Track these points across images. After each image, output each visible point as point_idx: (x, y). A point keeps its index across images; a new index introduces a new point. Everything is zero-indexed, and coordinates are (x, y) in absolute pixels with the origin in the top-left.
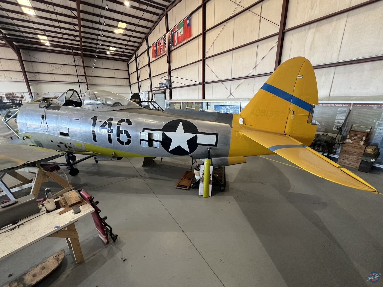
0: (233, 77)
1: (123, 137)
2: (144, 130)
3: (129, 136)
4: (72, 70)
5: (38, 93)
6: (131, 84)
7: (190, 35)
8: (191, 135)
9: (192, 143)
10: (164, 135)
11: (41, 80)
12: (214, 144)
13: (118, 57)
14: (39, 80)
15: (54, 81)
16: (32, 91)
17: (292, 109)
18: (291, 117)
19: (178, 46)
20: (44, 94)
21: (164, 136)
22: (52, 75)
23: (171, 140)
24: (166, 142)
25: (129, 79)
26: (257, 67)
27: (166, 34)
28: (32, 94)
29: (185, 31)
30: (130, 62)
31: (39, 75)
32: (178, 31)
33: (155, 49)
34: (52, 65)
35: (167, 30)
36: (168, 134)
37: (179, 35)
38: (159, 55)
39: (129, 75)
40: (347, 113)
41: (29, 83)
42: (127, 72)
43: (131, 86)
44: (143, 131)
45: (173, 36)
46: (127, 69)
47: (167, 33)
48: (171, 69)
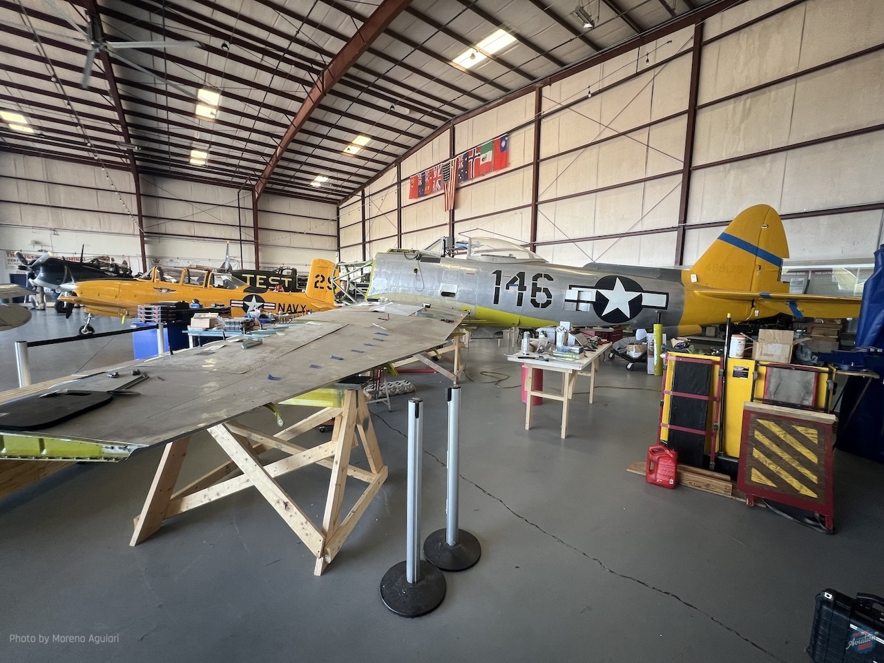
0: (597, 234)
1: (541, 297)
2: (570, 287)
3: (549, 296)
4: (231, 216)
5: (156, 258)
6: (341, 246)
7: (506, 165)
8: (635, 295)
9: (636, 305)
10: (598, 293)
11: (168, 232)
12: (664, 306)
13: (325, 195)
14: (164, 232)
15: (193, 235)
16: (146, 254)
17: (757, 263)
18: (757, 273)
19: (475, 181)
20: (168, 260)
21: (599, 295)
22: (191, 224)
23: (607, 301)
24: (601, 303)
25: (338, 237)
26: (645, 218)
27: (451, 160)
28: (147, 259)
29: (495, 157)
30: (344, 205)
31: (167, 224)
32: (479, 155)
33: (420, 183)
34: (194, 204)
35: (453, 154)
36: (604, 292)
37: (481, 163)
38: (426, 195)
39: (338, 229)
40: (805, 284)
41: (145, 239)
42: (334, 224)
43: (341, 250)
44: (570, 289)
45: (466, 164)
46: (335, 218)
47: (451, 158)
48: (455, 220)
